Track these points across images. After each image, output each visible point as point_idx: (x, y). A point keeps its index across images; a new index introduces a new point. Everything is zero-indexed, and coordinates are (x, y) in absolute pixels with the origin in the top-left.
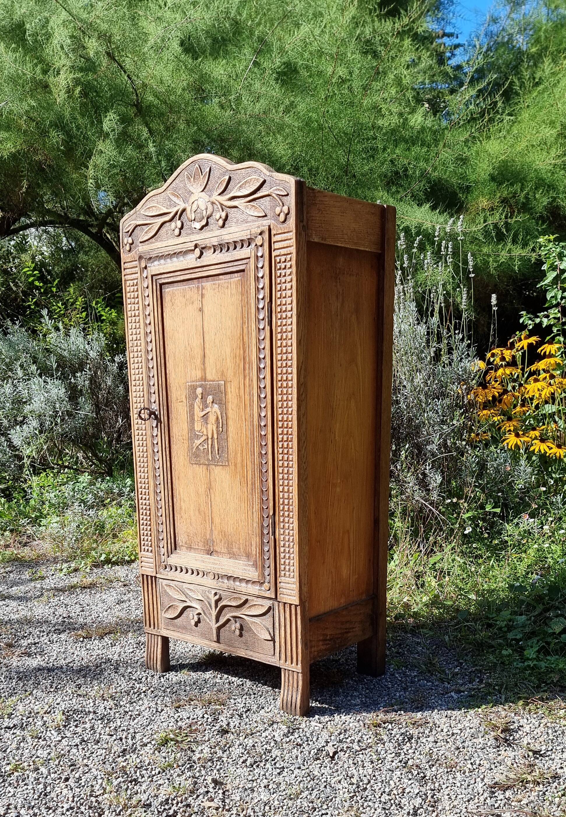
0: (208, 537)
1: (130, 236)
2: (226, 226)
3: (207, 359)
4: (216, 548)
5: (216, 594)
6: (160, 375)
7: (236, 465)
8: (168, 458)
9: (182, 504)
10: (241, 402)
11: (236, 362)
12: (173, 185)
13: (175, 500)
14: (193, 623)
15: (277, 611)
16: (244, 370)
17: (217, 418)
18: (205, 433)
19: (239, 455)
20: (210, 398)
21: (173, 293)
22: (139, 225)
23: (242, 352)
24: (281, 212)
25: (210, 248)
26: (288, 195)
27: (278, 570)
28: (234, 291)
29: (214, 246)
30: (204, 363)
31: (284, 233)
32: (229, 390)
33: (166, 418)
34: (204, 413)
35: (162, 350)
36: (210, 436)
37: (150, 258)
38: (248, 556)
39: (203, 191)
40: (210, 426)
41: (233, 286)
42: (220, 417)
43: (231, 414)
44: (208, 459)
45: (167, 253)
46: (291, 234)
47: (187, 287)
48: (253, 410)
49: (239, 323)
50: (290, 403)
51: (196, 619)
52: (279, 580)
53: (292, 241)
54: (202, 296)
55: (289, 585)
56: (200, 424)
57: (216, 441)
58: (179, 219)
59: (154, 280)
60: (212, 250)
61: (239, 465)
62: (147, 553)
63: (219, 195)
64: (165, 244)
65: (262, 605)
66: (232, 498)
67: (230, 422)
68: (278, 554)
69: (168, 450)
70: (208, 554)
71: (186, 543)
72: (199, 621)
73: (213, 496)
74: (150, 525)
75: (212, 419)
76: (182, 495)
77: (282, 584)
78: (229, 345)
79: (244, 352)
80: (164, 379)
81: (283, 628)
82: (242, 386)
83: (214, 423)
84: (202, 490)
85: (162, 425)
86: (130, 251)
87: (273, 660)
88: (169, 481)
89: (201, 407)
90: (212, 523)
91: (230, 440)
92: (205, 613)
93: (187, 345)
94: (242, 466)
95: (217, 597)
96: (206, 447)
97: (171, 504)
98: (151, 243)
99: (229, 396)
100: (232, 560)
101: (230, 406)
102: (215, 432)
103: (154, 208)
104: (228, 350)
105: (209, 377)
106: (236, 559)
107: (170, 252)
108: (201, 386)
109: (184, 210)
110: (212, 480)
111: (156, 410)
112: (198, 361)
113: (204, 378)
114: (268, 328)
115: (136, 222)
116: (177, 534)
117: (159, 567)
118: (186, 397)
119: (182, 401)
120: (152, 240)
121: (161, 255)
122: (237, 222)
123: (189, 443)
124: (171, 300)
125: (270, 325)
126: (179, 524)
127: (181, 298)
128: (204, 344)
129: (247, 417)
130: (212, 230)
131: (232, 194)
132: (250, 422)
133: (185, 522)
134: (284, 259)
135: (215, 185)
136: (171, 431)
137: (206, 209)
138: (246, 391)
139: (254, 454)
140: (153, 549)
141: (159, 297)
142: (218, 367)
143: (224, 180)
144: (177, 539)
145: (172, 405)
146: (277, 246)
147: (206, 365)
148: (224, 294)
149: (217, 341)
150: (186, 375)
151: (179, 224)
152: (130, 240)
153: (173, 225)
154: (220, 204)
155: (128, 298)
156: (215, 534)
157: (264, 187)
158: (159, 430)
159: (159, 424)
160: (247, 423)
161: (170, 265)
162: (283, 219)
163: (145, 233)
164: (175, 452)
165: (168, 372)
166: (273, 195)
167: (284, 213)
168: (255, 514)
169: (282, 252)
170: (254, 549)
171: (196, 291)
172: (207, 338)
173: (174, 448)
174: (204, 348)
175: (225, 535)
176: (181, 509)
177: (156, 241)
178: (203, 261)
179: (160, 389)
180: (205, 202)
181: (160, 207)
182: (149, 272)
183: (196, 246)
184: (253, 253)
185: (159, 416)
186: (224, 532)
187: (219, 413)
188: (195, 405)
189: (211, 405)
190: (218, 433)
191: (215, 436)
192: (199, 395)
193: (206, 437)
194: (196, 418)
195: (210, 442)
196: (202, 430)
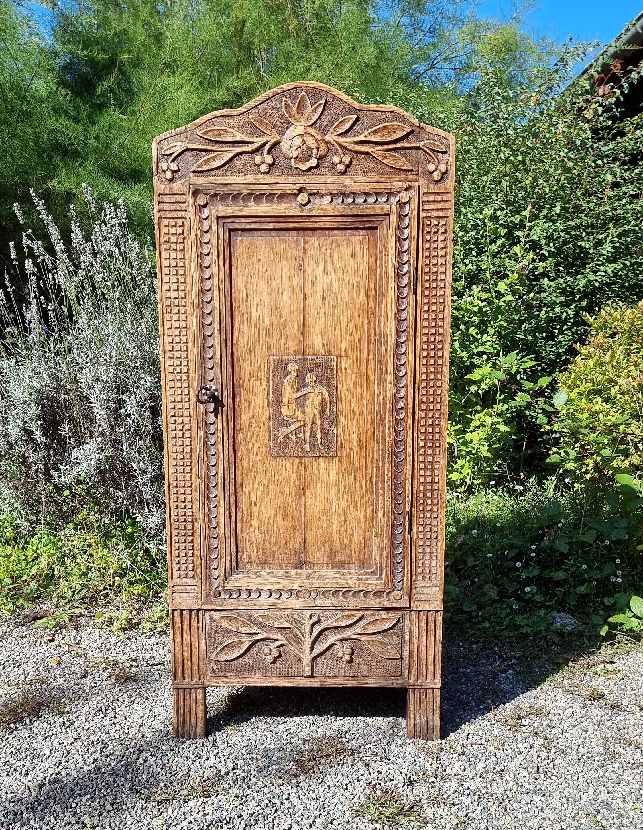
0: (298, 545)
1: (173, 161)
2: (348, 173)
3: (308, 329)
4: (310, 559)
5: (311, 616)
6: (223, 345)
7: (349, 456)
8: (232, 452)
9: (253, 509)
10: (362, 380)
11: (356, 333)
12: (259, 109)
13: (239, 504)
14: (270, 659)
15: (408, 622)
16: (368, 343)
17: (323, 400)
18: (301, 417)
19: (355, 444)
20: (310, 377)
21: (252, 244)
22: (192, 150)
23: (366, 322)
24: (436, 170)
25: (325, 195)
26: (446, 152)
27: (414, 573)
28: (357, 251)
29: (331, 194)
30: (303, 333)
31: (439, 193)
32: (343, 366)
33: (230, 400)
34: (300, 393)
35: (228, 315)
36: (309, 422)
37: (216, 195)
38: (363, 563)
39: (312, 125)
40: (309, 411)
41: (357, 245)
42: (327, 399)
43: (344, 394)
44: (304, 451)
45: (249, 192)
46: (449, 195)
47: (277, 238)
48: (385, 391)
49: (364, 287)
50: (438, 384)
51: (275, 653)
52: (415, 585)
53: (450, 203)
54: (305, 251)
55: (429, 589)
56: (292, 408)
57: (319, 428)
58: (268, 153)
59: (220, 224)
60: (329, 198)
61: (354, 456)
62: (185, 580)
63: (339, 135)
64: (241, 180)
65: (387, 619)
66: (340, 495)
67: (343, 406)
68: (414, 556)
69: (231, 441)
70: (296, 568)
71: (257, 558)
72: (280, 656)
73: (308, 494)
74: (192, 542)
75: (314, 401)
76: (253, 497)
77: (417, 589)
78: (345, 313)
79: (369, 323)
81: (415, 641)
82: (364, 363)
83: (316, 405)
84: (289, 488)
85: (225, 409)
86: (171, 180)
87: (399, 681)
88: (232, 481)
89: (296, 387)
90: (306, 527)
91: (341, 427)
92: (291, 644)
93: (274, 310)
94: (359, 456)
95: (315, 619)
96: (302, 435)
97: (233, 511)
98: (215, 176)
99: (344, 373)
100: (336, 571)
101: (343, 386)
102: (318, 417)
103: (222, 132)
104: (344, 319)
105: (310, 349)
106: (343, 569)
107: (254, 192)
108: (295, 361)
109: (277, 143)
110: (308, 474)
111: (216, 390)
112: (293, 330)
113: (301, 351)
114: (412, 297)
115: (186, 145)
116: (239, 549)
117: (207, 595)
118: (268, 374)
119: (260, 379)
120: (218, 172)
121: (236, 192)
122: (366, 171)
123: (270, 432)
124: (248, 252)
125: (415, 293)
126: (244, 535)
127: (266, 251)
128: (304, 310)
129: (370, 398)
130: (325, 174)
131: (361, 138)
132: (379, 404)
133: (256, 532)
134: (436, 222)
135: (332, 123)
136: (236, 417)
137: (318, 148)
138: (370, 368)
139: (384, 442)
140: (198, 573)
141: (227, 245)
142: (326, 338)
143: (349, 119)
144: (240, 554)
145: (242, 384)
146: (427, 206)
147: (307, 336)
148: (342, 252)
149: (327, 307)
150: (269, 347)
151: (269, 159)
152: (174, 166)
153: (258, 159)
154: (341, 146)
155: (165, 242)
156: (311, 541)
157: (411, 138)
158: (220, 416)
159: (220, 408)
160: (369, 405)
161: (253, 208)
162: (439, 178)
163: (205, 161)
164: (244, 444)
165: (235, 341)
166: (426, 149)
167: (440, 171)
168: (381, 512)
169: (435, 214)
170: (376, 554)
171: (293, 245)
172: (309, 302)
173: (242, 438)
174: (304, 315)
175: (327, 542)
176: (250, 515)
177: (225, 174)
178: (312, 209)
179: (224, 364)
180: (316, 139)
181: (234, 132)
182: (213, 212)
183: (300, 190)
184: (394, 210)
185: (220, 398)
186: (326, 538)
187: (326, 394)
188: (285, 384)
189: (312, 384)
190: (322, 418)
191: (318, 422)
192: (292, 372)
193: (302, 423)
194: (285, 400)
195: (308, 429)
196: (296, 415)
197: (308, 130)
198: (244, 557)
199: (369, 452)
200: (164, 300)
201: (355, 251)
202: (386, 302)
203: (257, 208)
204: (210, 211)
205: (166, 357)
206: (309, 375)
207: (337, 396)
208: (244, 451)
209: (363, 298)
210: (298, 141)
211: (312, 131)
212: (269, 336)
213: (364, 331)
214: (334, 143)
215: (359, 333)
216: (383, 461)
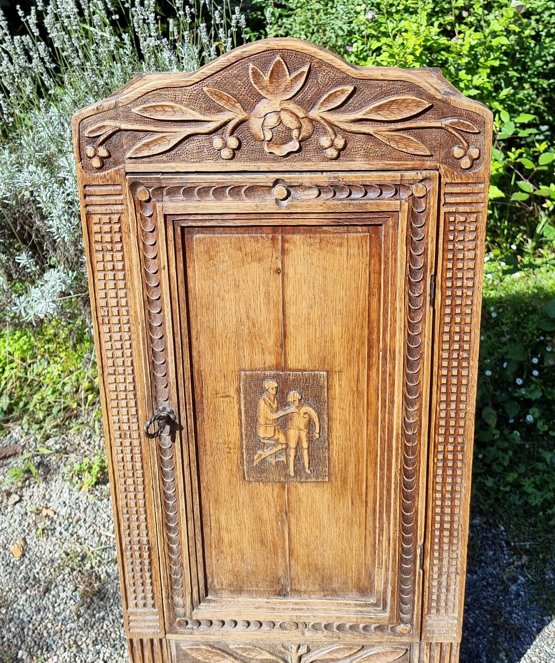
0: (281, 574)
1: (101, 144)
2: (341, 158)
3: (290, 340)
4: (297, 587)
5: (298, 647)
6: (179, 361)
7: (344, 481)
8: (195, 477)
9: (224, 535)
10: (361, 398)
11: (353, 346)
12: (217, 77)
13: (206, 530)
16: (369, 356)
17: (310, 421)
18: (282, 440)
19: (352, 467)
20: (294, 395)
21: (212, 243)
22: (127, 130)
23: (365, 333)
24: (465, 155)
25: (310, 187)
26: (479, 133)
27: (425, 607)
28: (354, 251)
29: (317, 187)
30: (283, 346)
31: (467, 184)
32: (336, 383)
33: (191, 421)
34: (281, 413)
35: (184, 325)
36: (293, 444)
37: (161, 188)
39: (290, 99)
40: (293, 434)
41: (354, 244)
43: (337, 414)
44: (287, 475)
46: (481, 185)
47: (246, 235)
48: (391, 413)
49: (363, 293)
52: (426, 618)
53: (482, 195)
54: (284, 252)
55: (446, 622)
56: (271, 429)
57: (305, 453)
58: (231, 133)
59: (169, 222)
60: (316, 192)
61: (351, 481)
62: (143, 609)
63: (329, 110)
64: (195, 167)
65: (392, 651)
66: (334, 522)
67: (337, 426)
68: (426, 590)
70: (279, 596)
71: (230, 585)
73: (293, 520)
74: (150, 571)
75: (298, 422)
77: (429, 622)
78: (339, 323)
79: (370, 333)
80: (187, 366)
82: (363, 379)
83: (302, 426)
84: (270, 513)
85: (184, 432)
86: (99, 169)
88: (197, 507)
89: (275, 406)
90: (291, 555)
91: (335, 448)
93: (244, 319)
94: (357, 481)
96: (283, 458)
98: (158, 162)
99: (337, 390)
100: (329, 601)
102: (304, 439)
103: (167, 109)
104: (337, 330)
105: (292, 363)
107: (213, 184)
108: (273, 377)
109: (243, 122)
110: (292, 499)
111: (172, 412)
112: (271, 343)
113: (282, 367)
114: (429, 308)
115: (118, 124)
116: (208, 575)
117: (171, 625)
118: (238, 391)
119: (228, 396)
120: (164, 157)
121: (189, 185)
122: (367, 156)
123: (242, 453)
124: (207, 252)
125: (433, 304)
126: (214, 561)
127: (232, 251)
128: (284, 319)
129: (372, 418)
130: (309, 160)
131: (359, 115)
132: (383, 427)
133: (229, 559)
134: (462, 219)
135: (318, 95)
136: (199, 437)
137: (300, 128)
138: (371, 385)
139: (389, 469)
140: (158, 604)
141: (180, 246)
142: (314, 351)
143: (343, 92)
144: (209, 581)
145: (205, 401)
146: (450, 200)
147: (288, 349)
148: (334, 252)
149: (315, 315)
150: (239, 360)
151: (233, 142)
152: (103, 152)
153: (217, 142)
154: (331, 125)
155: (96, 242)
156: (297, 569)
157: (429, 114)
158: (178, 440)
159: (178, 432)
160: (371, 426)
161: (212, 204)
162: (468, 166)
163: (144, 145)
164: (210, 466)
165: (195, 354)
166: (450, 130)
167: (470, 157)
168: (385, 543)
169: (461, 209)
170: (379, 585)
171: (268, 243)
172: (291, 310)
173: (206, 461)
174: (285, 326)
175: (317, 569)
176: (220, 540)
177: (173, 160)
178: (292, 206)
179: (181, 381)
180: (297, 117)
181: (184, 108)
182: (158, 210)
183: (277, 182)
184: (406, 207)
185: (177, 421)
186: (316, 565)
187: (314, 415)
188: (262, 402)
189: (297, 403)
190: (310, 440)
191: (305, 445)
192: (270, 390)
193: (284, 446)
194: (261, 420)
195: (292, 453)
196: (276, 437)
197: (285, 105)
198: (215, 582)
199: (371, 477)
200: (99, 309)
201: (352, 251)
202: (393, 313)
203: (218, 203)
204: (154, 208)
205: (106, 373)
206: (292, 393)
207: (328, 416)
208: (210, 474)
209: (362, 303)
210: (272, 120)
211: (292, 106)
212: (238, 347)
213: (363, 343)
214: (322, 121)
215: (357, 345)
216: (389, 491)
